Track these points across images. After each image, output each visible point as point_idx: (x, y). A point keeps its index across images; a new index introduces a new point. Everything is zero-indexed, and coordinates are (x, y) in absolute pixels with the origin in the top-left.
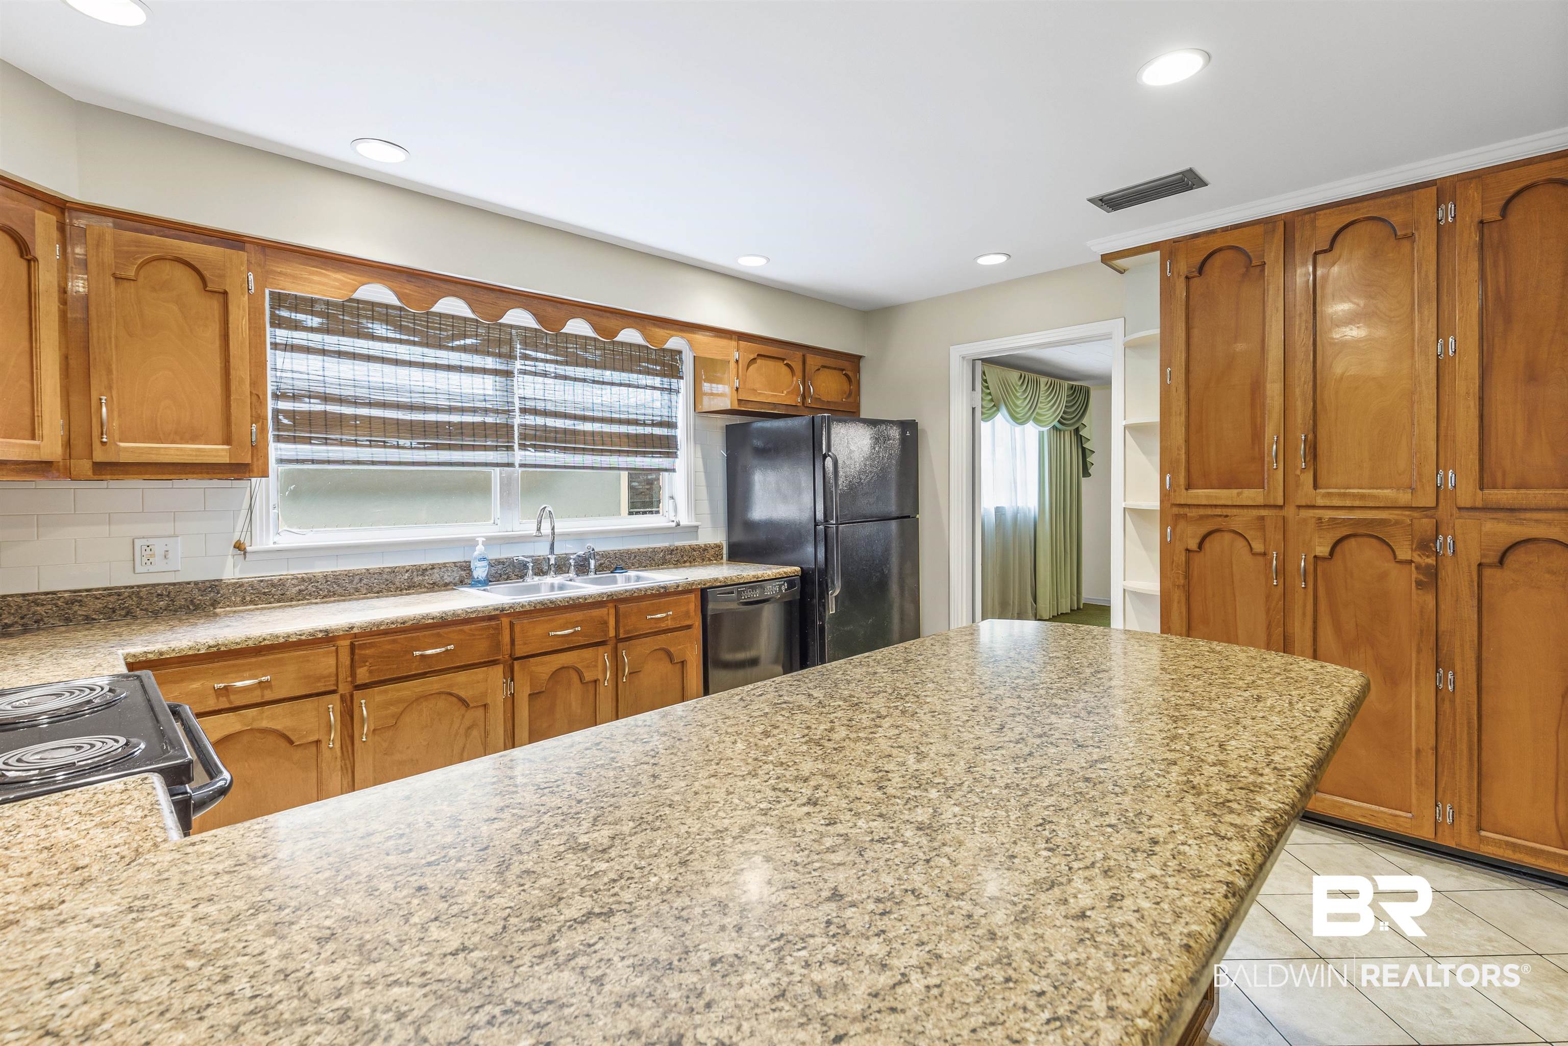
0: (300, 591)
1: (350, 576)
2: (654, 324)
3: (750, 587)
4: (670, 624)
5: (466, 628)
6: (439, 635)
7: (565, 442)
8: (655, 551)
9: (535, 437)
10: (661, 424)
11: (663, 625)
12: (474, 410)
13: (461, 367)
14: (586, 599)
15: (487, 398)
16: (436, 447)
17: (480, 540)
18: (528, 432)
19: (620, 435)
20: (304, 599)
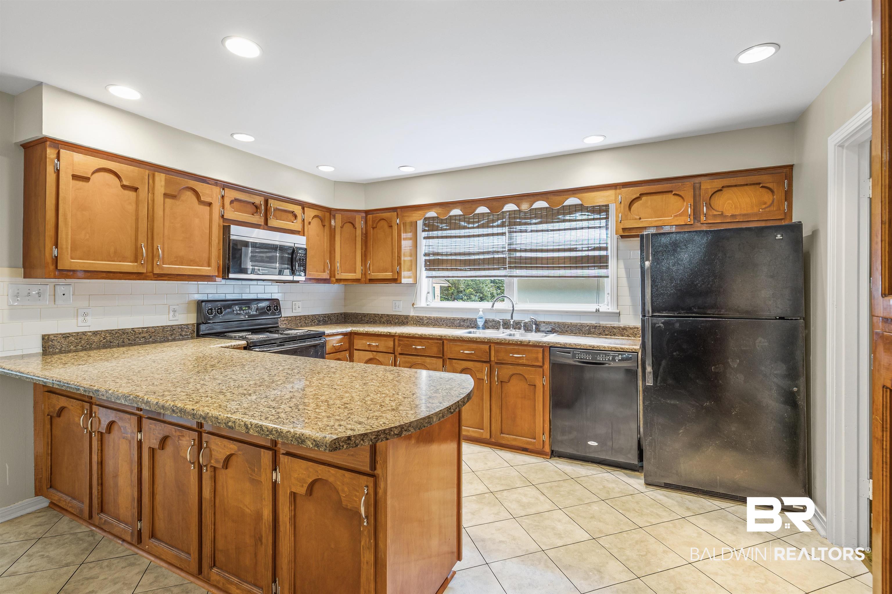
0: (427, 322)
1: (441, 319)
2: (554, 195)
3: (584, 352)
4: (524, 361)
5: (430, 341)
6: (421, 342)
7: (531, 264)
8: (582, 325)
9: (515, 263)
10: (600, 249)
11: (521, 361)
12: (488, 253)
13: (483, 234)
14: (477, 339)
15: (494, 246)
16: (475, 269)
17: (481, 310)
18: (512, 260)
19: (565, 258)
20: (428, 325)
